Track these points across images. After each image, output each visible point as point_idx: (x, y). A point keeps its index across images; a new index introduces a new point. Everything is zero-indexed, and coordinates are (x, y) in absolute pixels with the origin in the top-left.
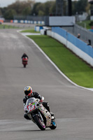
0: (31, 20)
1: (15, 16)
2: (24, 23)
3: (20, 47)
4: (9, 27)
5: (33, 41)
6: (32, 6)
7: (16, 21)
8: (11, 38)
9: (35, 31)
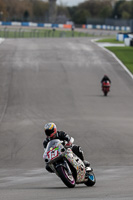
0: (111, 25)
1: (89, 19)
2: (102, 29)
3: (95, 63)
4: (80, 34)
5: (114, 55)
6: (113, 4)
7: (90, 26)
8: (82, 50)
9: (117, 41)
